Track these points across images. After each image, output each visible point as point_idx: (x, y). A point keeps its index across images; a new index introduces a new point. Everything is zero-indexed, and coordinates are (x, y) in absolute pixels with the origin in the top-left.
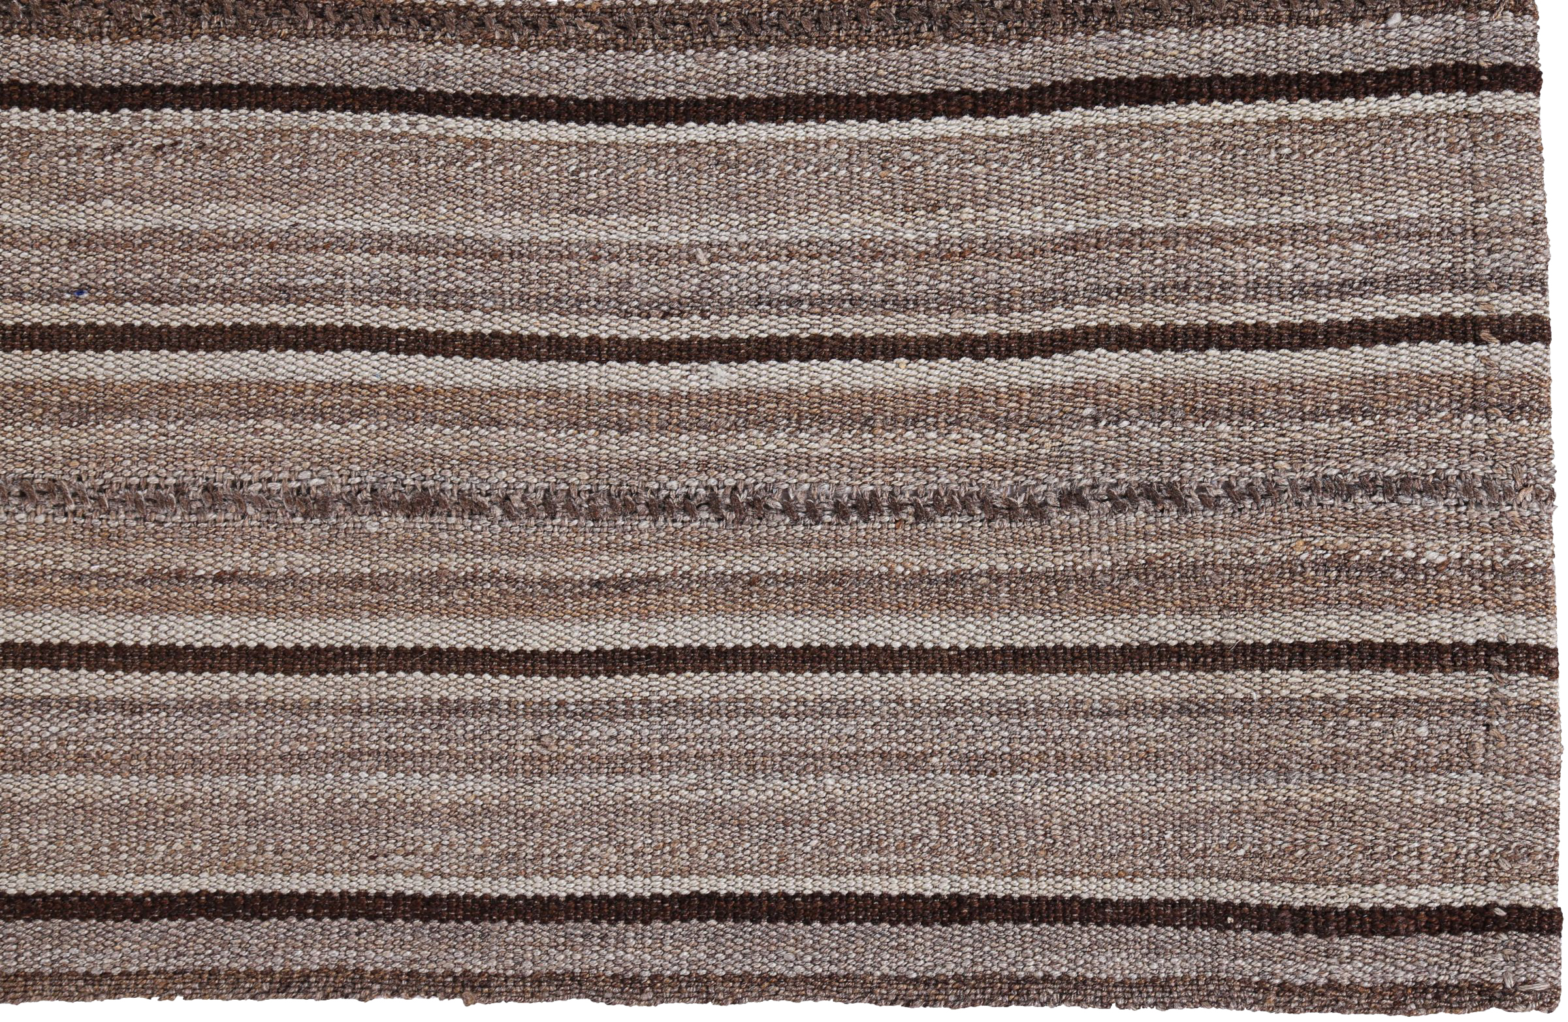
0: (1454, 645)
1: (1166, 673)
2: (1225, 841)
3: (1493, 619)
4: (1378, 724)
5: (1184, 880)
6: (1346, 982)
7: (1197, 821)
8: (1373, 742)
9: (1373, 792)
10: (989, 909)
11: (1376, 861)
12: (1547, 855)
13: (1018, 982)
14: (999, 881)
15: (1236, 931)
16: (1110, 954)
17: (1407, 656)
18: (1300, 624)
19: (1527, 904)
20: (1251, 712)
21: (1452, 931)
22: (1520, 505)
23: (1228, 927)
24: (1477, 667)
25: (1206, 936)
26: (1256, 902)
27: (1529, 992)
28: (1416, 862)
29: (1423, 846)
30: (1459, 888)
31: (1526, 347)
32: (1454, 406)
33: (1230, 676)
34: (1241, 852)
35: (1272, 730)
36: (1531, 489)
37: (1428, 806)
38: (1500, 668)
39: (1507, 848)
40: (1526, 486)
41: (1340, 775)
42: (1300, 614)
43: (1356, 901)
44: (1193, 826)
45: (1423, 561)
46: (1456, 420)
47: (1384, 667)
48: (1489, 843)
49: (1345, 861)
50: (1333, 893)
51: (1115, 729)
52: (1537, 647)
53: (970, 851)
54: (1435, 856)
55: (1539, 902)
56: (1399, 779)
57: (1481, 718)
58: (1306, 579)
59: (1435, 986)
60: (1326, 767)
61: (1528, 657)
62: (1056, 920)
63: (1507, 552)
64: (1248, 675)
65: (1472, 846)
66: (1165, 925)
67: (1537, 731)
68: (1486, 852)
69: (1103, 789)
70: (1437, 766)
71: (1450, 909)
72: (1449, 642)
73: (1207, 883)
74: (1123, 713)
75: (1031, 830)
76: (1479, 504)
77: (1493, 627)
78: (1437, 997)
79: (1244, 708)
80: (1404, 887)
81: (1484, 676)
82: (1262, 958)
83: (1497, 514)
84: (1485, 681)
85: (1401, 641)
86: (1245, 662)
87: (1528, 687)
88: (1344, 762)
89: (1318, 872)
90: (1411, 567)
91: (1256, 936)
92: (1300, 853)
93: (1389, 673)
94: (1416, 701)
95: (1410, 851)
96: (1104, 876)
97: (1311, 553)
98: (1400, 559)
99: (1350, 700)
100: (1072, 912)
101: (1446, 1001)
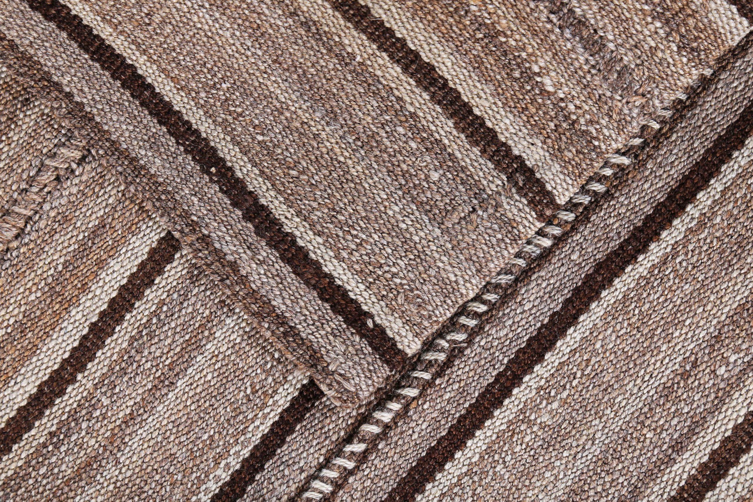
0: (504, 144)
2: (257, 122)
3: (542, 152)
4: (414, 145)
5: (210, 121)
6: (244, 273)
7: (251, 94)
8: (400, 152)
9: (370, 181)
10: (69, 24)
11: (332, 223)
12: (430, 317)
13: (49, 81)
14: (91, 14)
15: (211, 180)
16: (122, 119)
17: (471, 124)
18: (429, 44)
19: (390, 334)
20: (347, 64)
21: (333, 308)
22: (628, 103)
23: (209, 173)
24: (503, 170)
25: (191, 165)
26: (239, 175)
27: (338, 383)
28: (354, 247)
29: (367, 242)
30: (362, 287)
31: (737, 17)
32: (658, 9)
33: (355, 33)
34: (260, 138)
35: (349, 87)
36: (644, 100)
37: (393, 221)
38: (516, 184)
39: (412, 290)
40: (643, 95)
41: (362, 152)
42: (436, 38)
43: (297, 233)
44: (246, 94)
45: (538, 79)
46: (649, 19)
47: (451, 116)
48: (405, 278)
49: (315, 205)
50: (289, 216)
52: (549, 193)
54: (367, 254)
55: (397, 338)
56: (393, 189)
57: (475, 202)
58: (460, 22)
59: (291, 327)
60: (358, 139)
61: (537, 193)
62: (108, 69)
63: (591, 122)
64: (366, 43)
65: (394, 270)
66: (171, 134)
67: (498, 240)
68: (398, 281)
69: (210, 23)
70: (422, 203)
71: (345, 293)
72: (503, 140)
73: (222, 136)
76: (605, 79)
77: (537, 157)
78: (285, 334)
79: (345, 59)
80: (332, 254)
81: (502, 180)
82: (210, 210)
83: (609, 94)
84: (500, 183)
85: (477, 112)
86: (372, 34)
87: (520, 210)
88: (372, 147)
89: (292, 194)
90: (528, 76)
91: (220, 195)
92: (294, 173)
93: (450, 123)
94: (449, 154)
95: (356, 236)
96: (163, 71)
97: (480, 11)
98: (527, 65)
99: (413, 115)
100: (123, 73)
101: (288, 342)
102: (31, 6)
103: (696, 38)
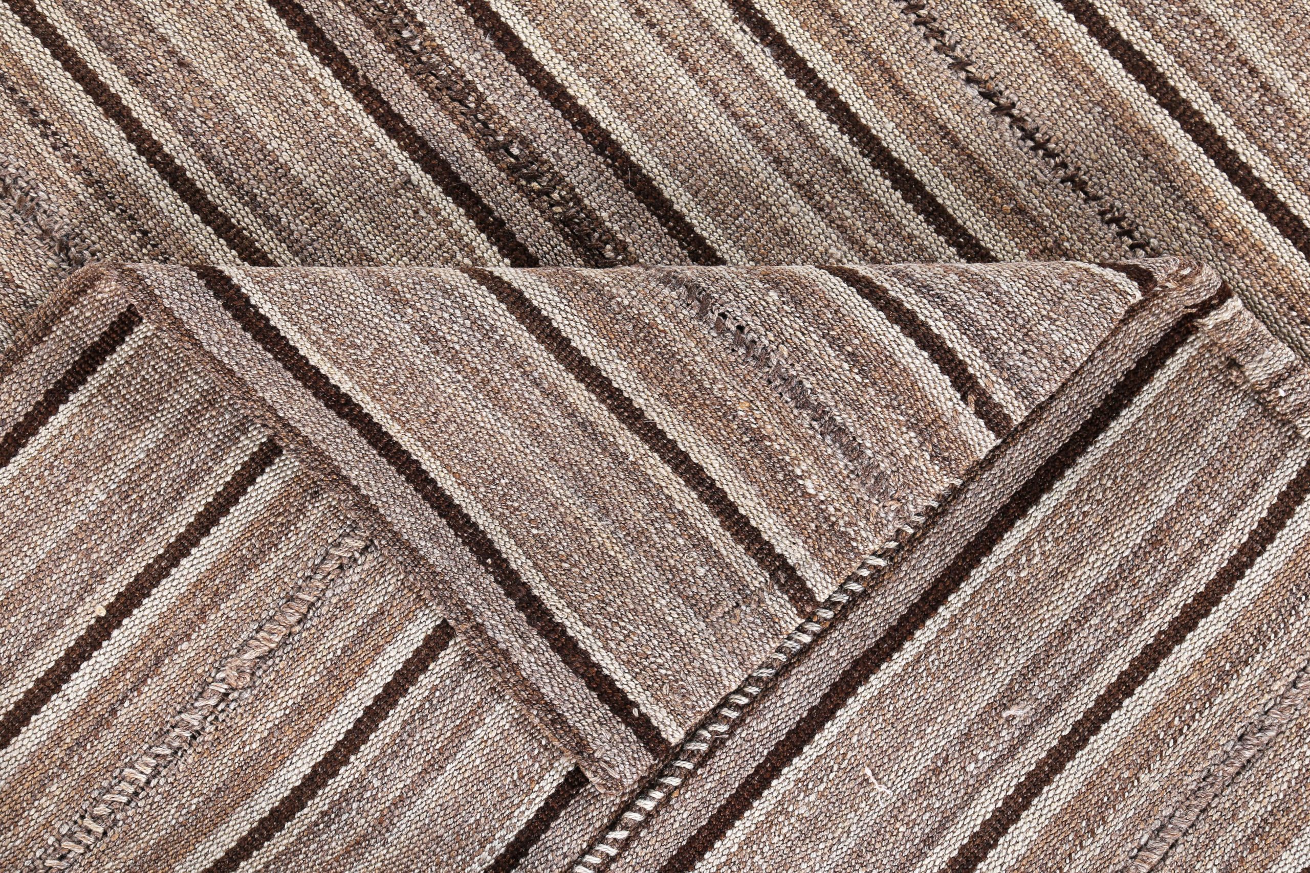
102: (326, 405)
103: (948, 448)
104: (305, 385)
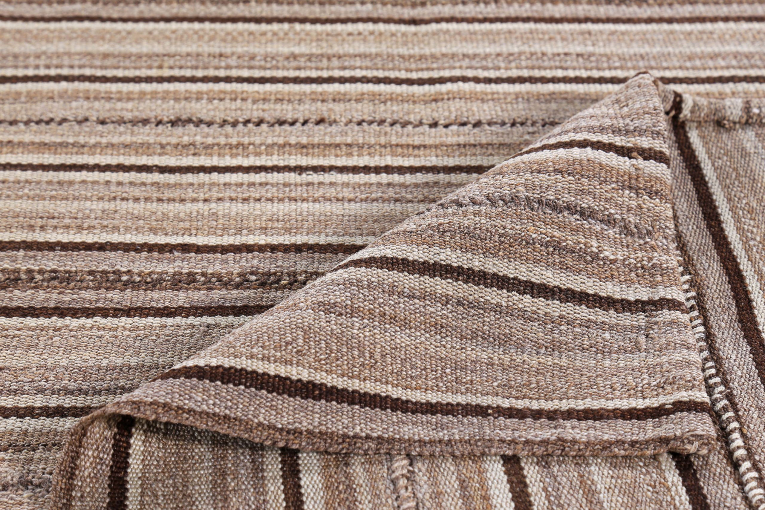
0: (622, 300)
1: (450, 281)
2: (484, 379)
3: (645, 290)
4: (578, 330)
5: (459, 395)
6: (570, 439)
7: (466, 366)
8: (576, 338)
9: (578, 362)
10: (332, 394)
11: (584, 390)
13: (349, 438)
14: (340, 379)
15: (494, 418)
16: (410, 428)
17: (595, 300)
18: (531, 272)
19: (685, 400)
20: (500, 312)
22: (656, 240)
23: (489, 415)
24: (637, 311)
25: (474, 420)
26: (506, 406)
28: (610, 390)
29: (613, 384)
30: (640, 401)
33: (488, 290)
34: (495, 384)
35: (513, 324)
37: (613, 367)
38: (651, 310)
41: (556, 353)
42: (531, 266)
43: (573, 407)
44: (463, 368)
45: (602, 255)
46: (621, 192)
47: (581, 304)
48: (656, 380)
49: (564, 390)
50: (557, 404)
51: (417, 306)
52: (672, 300)
53: (322, 357)
54: (622, 388)
55: (693, 398)
56: (594, 356)
58: (535, 248)
59: (630, 441)
60: (546, 347)
61: (668, 304)
62: (375, 407)
63: (650, 260)
64: (499, 292)
66: (447, 415)
68: (654, 383)
72: (619, 297)
73: (474, 397)
74: (422, 298)
75: (362, 354)
77: (645, 293)
79: (497, 309)
81: (642, 315)
82: (513, 430)
83: (643, 242)
84: (642, 317)
85: (590, 292)
86: (498, 285)
88: (558, 347)
89: (546, 395)
90: (595, 257)
91: (508, 421)
92: (534, 386)
93: (584, 307)
94: (601, 322)
95: (605, 386)
96: (407, 388)
97: (539, 236)
98: (589, 250)
99: (561, 317)
100: (386, 404)
103: (652, 186)
104: (279, 394)
